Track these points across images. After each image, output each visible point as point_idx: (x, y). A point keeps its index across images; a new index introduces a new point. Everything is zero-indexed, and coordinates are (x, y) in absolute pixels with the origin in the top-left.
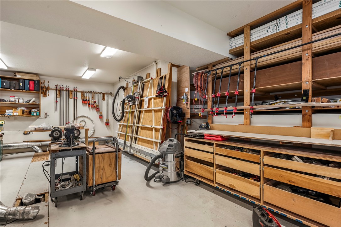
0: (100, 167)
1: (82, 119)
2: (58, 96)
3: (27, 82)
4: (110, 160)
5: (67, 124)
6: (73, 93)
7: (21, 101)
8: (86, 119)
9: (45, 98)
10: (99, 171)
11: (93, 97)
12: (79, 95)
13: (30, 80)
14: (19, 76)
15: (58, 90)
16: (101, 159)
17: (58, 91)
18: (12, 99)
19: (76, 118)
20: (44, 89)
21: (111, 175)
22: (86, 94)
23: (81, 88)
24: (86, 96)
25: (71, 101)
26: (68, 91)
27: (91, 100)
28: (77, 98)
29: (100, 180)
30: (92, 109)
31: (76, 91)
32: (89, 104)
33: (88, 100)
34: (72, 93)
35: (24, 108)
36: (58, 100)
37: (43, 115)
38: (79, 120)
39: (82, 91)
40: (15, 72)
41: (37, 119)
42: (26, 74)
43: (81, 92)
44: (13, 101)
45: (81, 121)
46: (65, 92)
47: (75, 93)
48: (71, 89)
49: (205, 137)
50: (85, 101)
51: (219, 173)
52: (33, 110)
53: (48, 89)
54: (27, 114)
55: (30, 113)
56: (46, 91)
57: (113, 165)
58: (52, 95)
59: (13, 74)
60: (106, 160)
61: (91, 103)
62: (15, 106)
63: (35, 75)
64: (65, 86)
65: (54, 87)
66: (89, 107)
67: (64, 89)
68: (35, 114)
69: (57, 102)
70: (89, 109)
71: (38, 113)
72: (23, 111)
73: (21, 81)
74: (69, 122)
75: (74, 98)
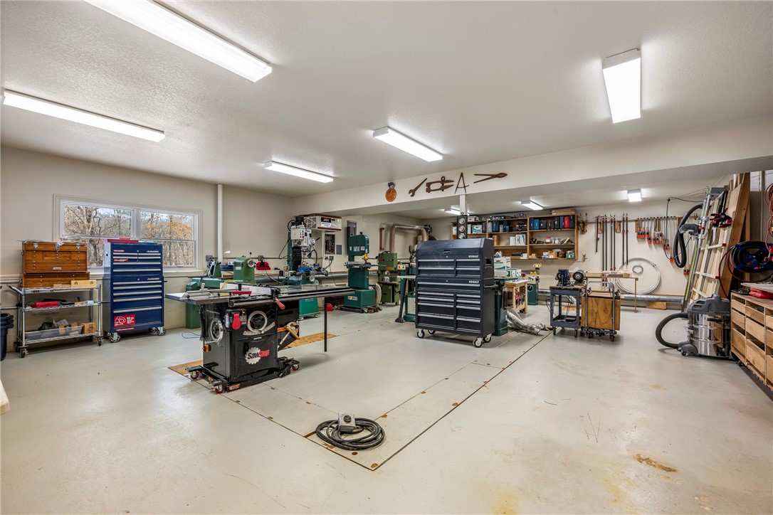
0: (593, 310)
1: (636, 263)
2: (599, 231)
3: (562, 218)
4: (606, 306)
5: (611, 269)
6: (622, 224)
7: (557, 242)
8: (643, 264)
9: (583, 235)
10: (592, 314)
11: (657, 227)
12: (632, 227)
13: (565, 216)
14: (554, 214)
15: (600, 223)
16: (594, 303)
17: (599, 225)
18: (548, 241)
19: (626, 262)
20: (581, 225)
21: (606, 322)
22: (643, 223)
23: (633, 215)
24: (643, 226)
25: (619, 236)
26: (613, 221)
27: (653, 231)
28: (627, 231)
29: (594, 323)
30: (655, 247)
31: (626, 221)
32: (649, 239)
33: (648, 233)
34: (620, 225)
35: (559, 250)
36: (600, 236)
37: (580, 258)
38: (631, 265)
39: (636, 219)
40: (551, 210)
41: (572, 264)
42: (561, 210)
43: (636, 221)
44: (548, 243)
45: (635, 267)
46: (609, 225)
47: (625, 223)
48: (619, 218)
49: (751, 293)
50: (642, 235)
51: (750, 345)
52: (569, 252)
53: (585, 224)
54: (562, 257)
55: (564, 256)
56: (584, 226)
57: (609, 312)
58: (591, 230)
59: (549, 211)
60: (600, 305)
61: (652, 236)
62: (550, 249)
63: (570, 209)
64: (608, 216)
65: (594, 220)
66: (650, 243)
67: (608, 220)
68: (569, 257)
69: (598, 239)
70: (650, 247)
71: (573, 256)
72: (558, 253)
73: (556, 219)
74: (615, 268)
75: (624, 230)
